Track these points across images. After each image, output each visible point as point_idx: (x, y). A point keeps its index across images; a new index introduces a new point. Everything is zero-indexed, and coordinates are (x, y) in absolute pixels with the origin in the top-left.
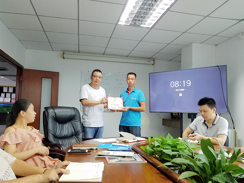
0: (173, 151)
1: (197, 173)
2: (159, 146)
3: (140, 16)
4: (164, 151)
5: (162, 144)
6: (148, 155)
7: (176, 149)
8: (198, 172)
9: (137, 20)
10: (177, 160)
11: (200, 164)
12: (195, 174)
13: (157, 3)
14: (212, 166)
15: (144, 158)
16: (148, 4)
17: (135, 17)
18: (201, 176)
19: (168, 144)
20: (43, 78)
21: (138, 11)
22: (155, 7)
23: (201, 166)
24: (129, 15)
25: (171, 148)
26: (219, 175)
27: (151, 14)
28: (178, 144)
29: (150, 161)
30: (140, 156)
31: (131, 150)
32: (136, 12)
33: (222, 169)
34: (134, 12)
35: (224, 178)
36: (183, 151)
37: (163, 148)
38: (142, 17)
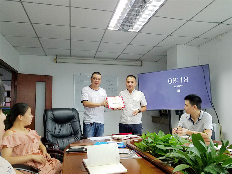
0: (165, 146)
1: (190, 166)
2: (152, 142)
3: (128, 22)
4: (157, 146)
5: (155, 140)
6: (142, 151)
7: (168, 144)
8: (190, 164)
9: (125, 25)
10: (170, 155)
11: (192, 157)
12: (188, 166)
13: (144, 9)
14: (203, 157)
15: (138, 153)
16: (135, 10)
17: (123, 22)
18: (193, 168)
19: (161, 140)
20: (37, 82)
21: (126, 17)
22: (141, 13)
23: (193, 159)
24: (118, 21)
25: (163, 143)
26: (211, 166)
27: (138, 19)
28: (169, 139)
29: (145, 156)
30: (135, 152)
31: (126, 147)
32: (124, 18)
33: (213, 161)
34: (123, 18)
35: (215, 169)
36: (175, 146)
37: (156, 144)
38: (129, 22)
